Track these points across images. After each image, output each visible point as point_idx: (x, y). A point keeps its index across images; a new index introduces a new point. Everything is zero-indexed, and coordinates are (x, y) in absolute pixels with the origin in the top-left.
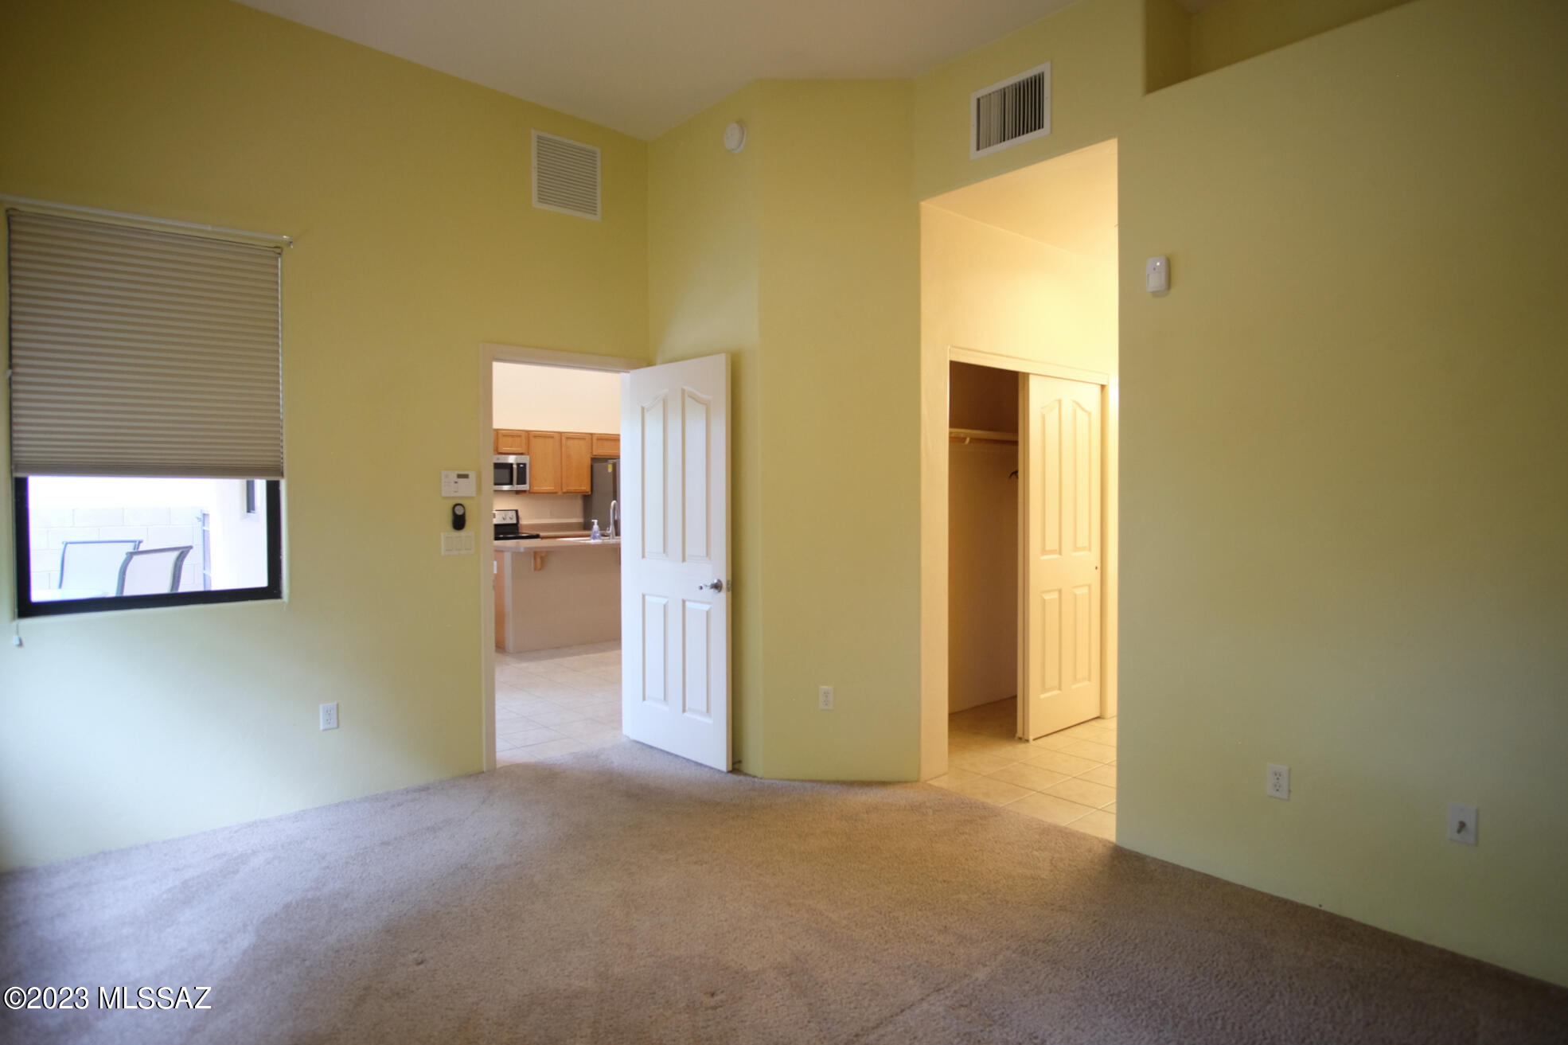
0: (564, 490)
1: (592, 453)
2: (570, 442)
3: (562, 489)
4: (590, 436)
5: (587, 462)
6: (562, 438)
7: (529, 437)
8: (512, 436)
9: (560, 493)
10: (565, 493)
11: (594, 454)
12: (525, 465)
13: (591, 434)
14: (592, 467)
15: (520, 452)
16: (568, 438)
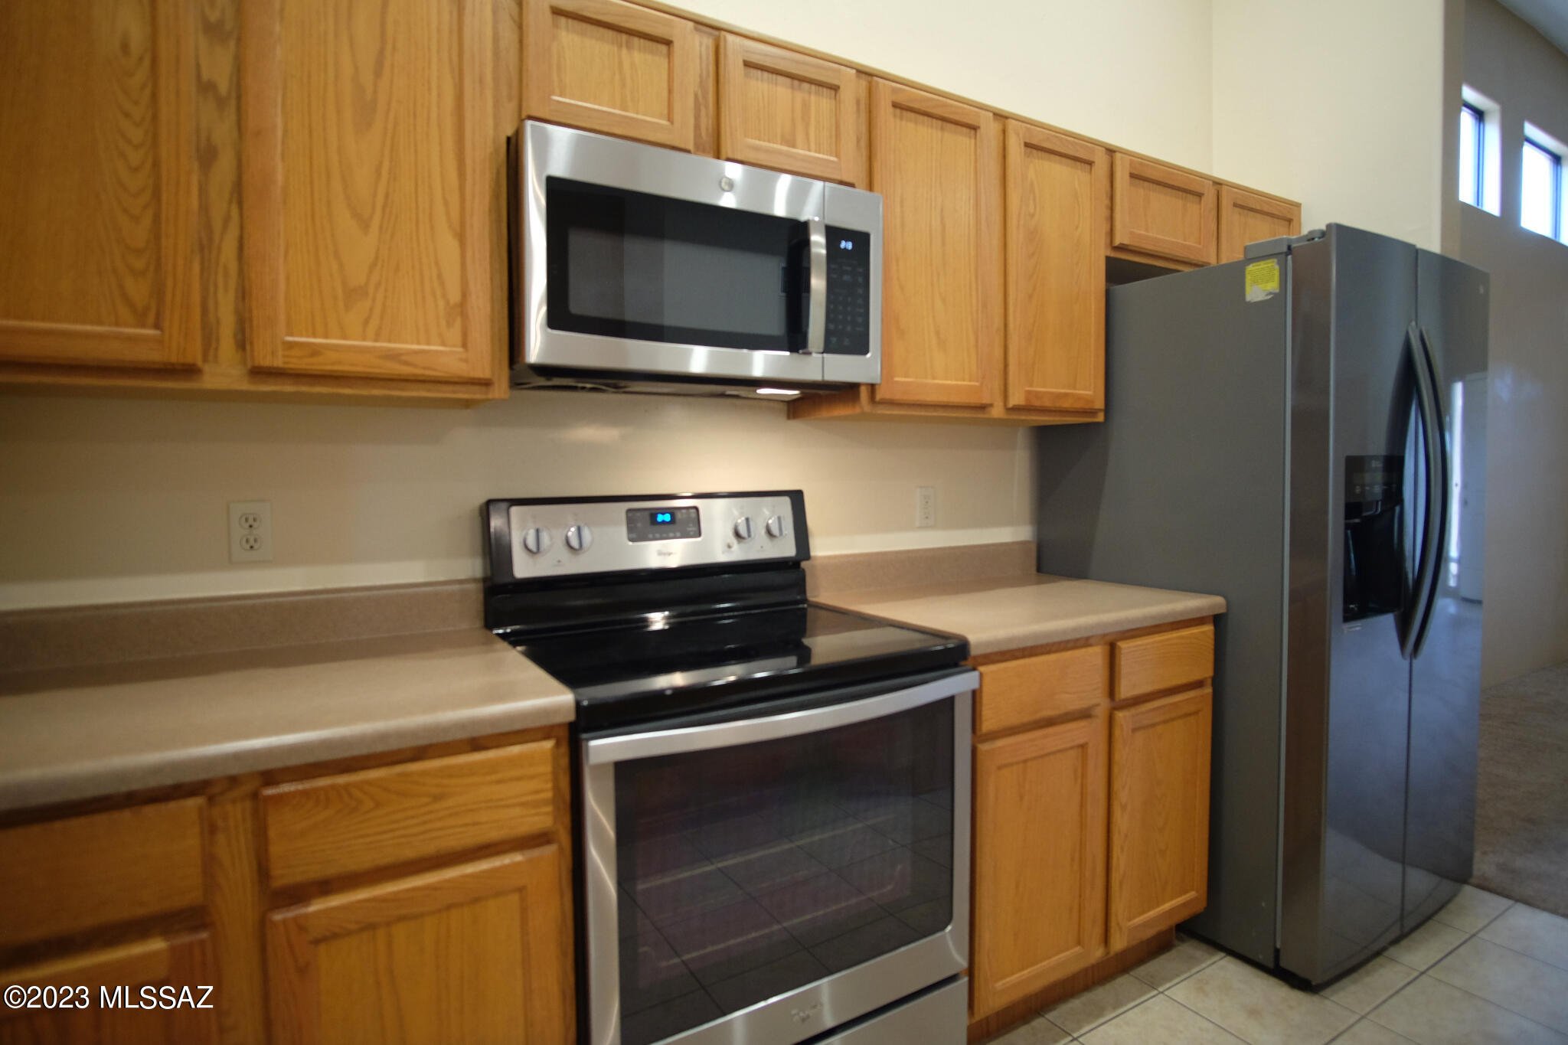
4: (1106, 159)
8: (797, 81)
9: (998, 411)
10: (1014, 409)
11: (1120, 241)
12: (861, 242)
14: (1108, 293)
15: (837, 177)
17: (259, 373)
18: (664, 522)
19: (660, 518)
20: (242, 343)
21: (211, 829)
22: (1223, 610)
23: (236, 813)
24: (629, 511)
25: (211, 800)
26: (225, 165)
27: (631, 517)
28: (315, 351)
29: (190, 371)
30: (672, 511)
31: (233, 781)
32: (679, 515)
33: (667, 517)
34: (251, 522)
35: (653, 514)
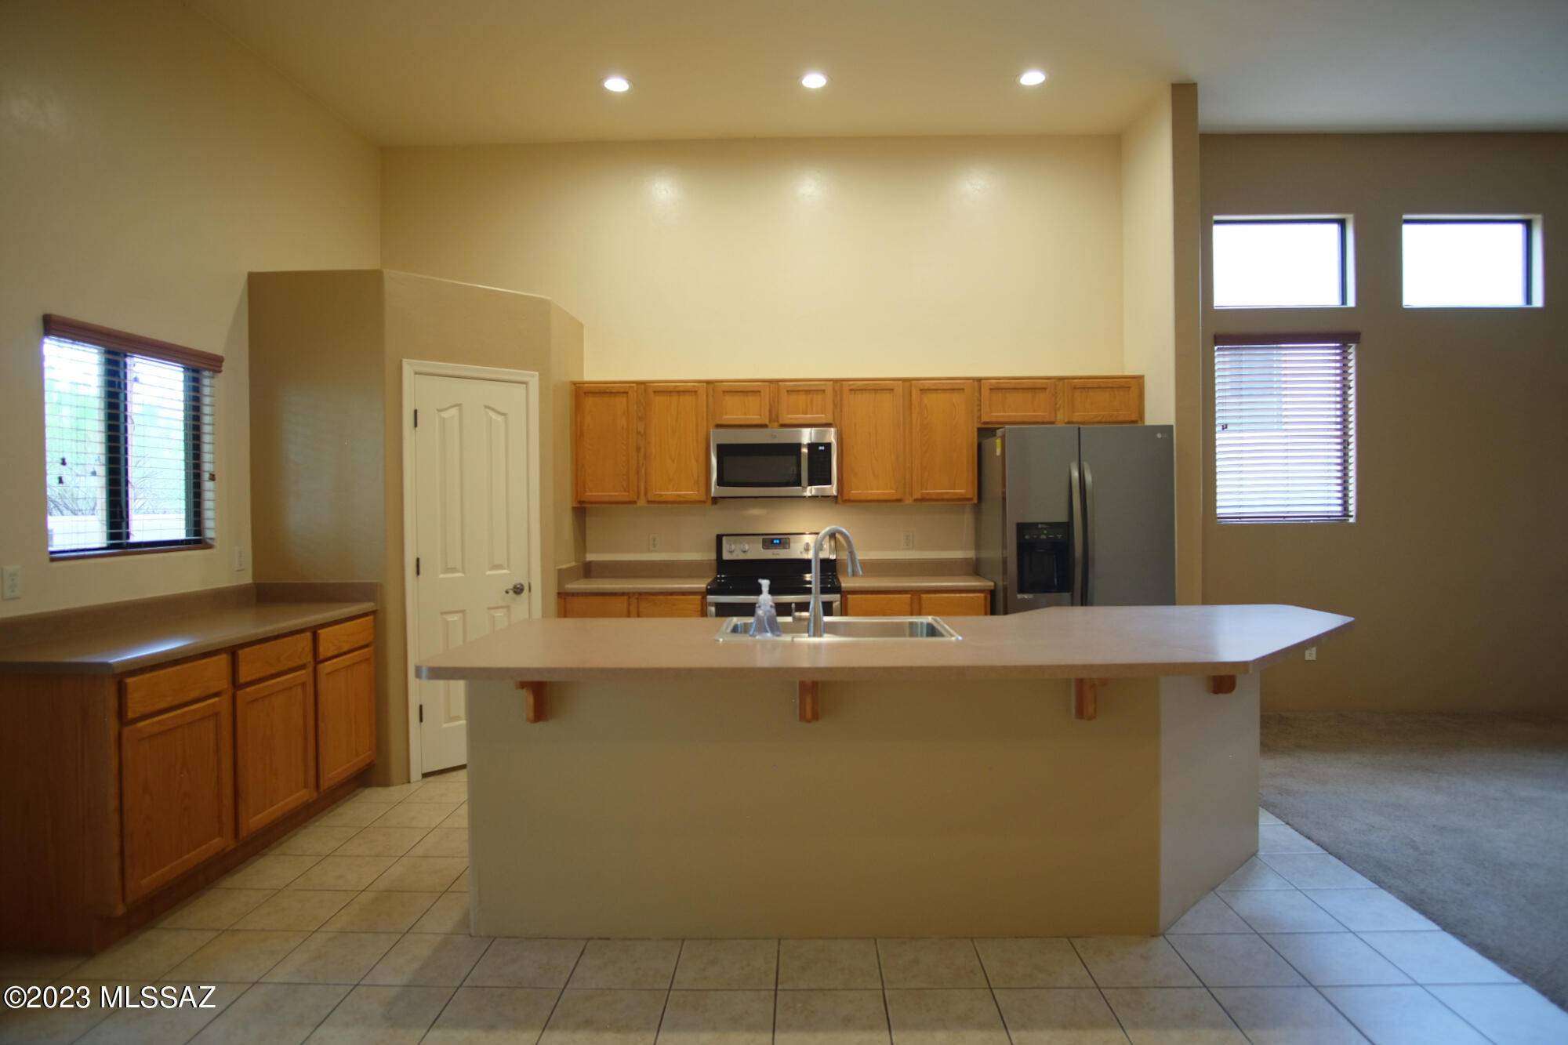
0: (917, 495)
1: (980, 417)
2: (928, 399)
3: (911, 494)
4: (976, 383)
5: (966, 437)
6: (913, 391)
7: (841, 390)
8: (808, 392)
9: (909, 501)
10: (916, 500)
11: (985, 419)
12: (828, 446)
13: (979, 380)
14: (980, 446)
15: (824, 422)
16: (923, 391)
17: (649, 502)
18: (776, 543)
19: (775, 542)
20: (646, 494)
21: (629, 604)
22: (993, 588)
23: (634, 601)
24: (764, 539)
25: (629, 598)
26: (643, 450)
27: (764, 541)
28: (661, 496)
29: (634, 502)
30: (780, 539)
31: (634, 593)
32: (782, 541)
33: (778, 542)
34: (654, 540)
35: (772, 540)
